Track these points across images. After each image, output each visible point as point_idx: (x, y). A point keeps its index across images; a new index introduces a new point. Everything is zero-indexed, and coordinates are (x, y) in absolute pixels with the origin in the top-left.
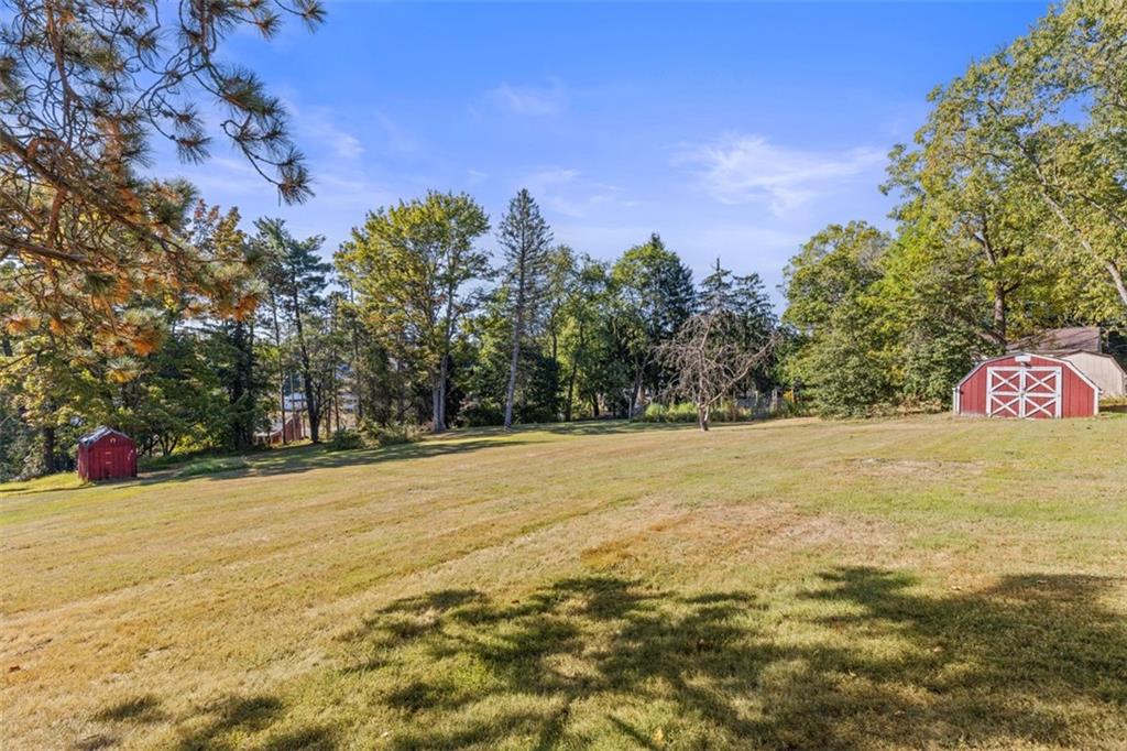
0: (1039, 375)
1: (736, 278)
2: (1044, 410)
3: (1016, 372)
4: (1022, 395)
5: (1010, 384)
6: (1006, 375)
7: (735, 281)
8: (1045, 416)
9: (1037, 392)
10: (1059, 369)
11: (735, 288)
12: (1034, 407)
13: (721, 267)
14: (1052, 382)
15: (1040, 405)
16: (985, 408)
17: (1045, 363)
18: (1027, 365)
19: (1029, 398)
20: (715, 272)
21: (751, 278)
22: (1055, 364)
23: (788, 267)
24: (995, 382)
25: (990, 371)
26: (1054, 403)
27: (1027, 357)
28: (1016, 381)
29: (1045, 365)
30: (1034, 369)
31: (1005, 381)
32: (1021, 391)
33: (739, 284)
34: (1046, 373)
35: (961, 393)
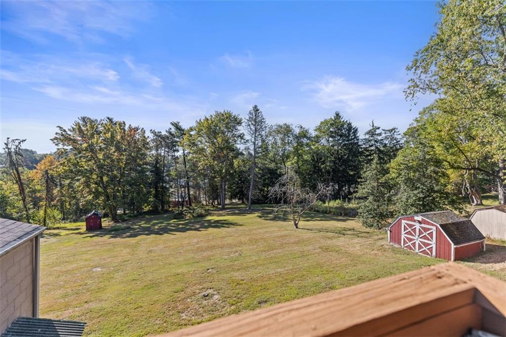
0: (426, 230)
1: (384, 130)
2: (427, 250)
3: (415, 225)
4: (417, 239)
5: (412, 232)
6: (411, 226)
7: (383, 132)
8: (428, 254)
9: (424, 239)
10: (434, 228)
11: (383, 135)
12: (423, 248)
13: (374, 125)
14: (431, 234)
15: (425, 247)
16: (401, 243)
17: (428, 223)
18: (420, 222)
19: (420, 241)
20: (372, 128)
21: (392, 130)
22: (433, 225)
23: (413, 123)
24: (405, 229)
25: (403, 222)
26: (432, 247)
27: (419, 218)
28: (414, 230)
29: (428, 225)
30: (423, 225)
31: (410, 230)
32: (417, 237)
33: (385, 133)
34: (429, 229)
35: (391, 232)
